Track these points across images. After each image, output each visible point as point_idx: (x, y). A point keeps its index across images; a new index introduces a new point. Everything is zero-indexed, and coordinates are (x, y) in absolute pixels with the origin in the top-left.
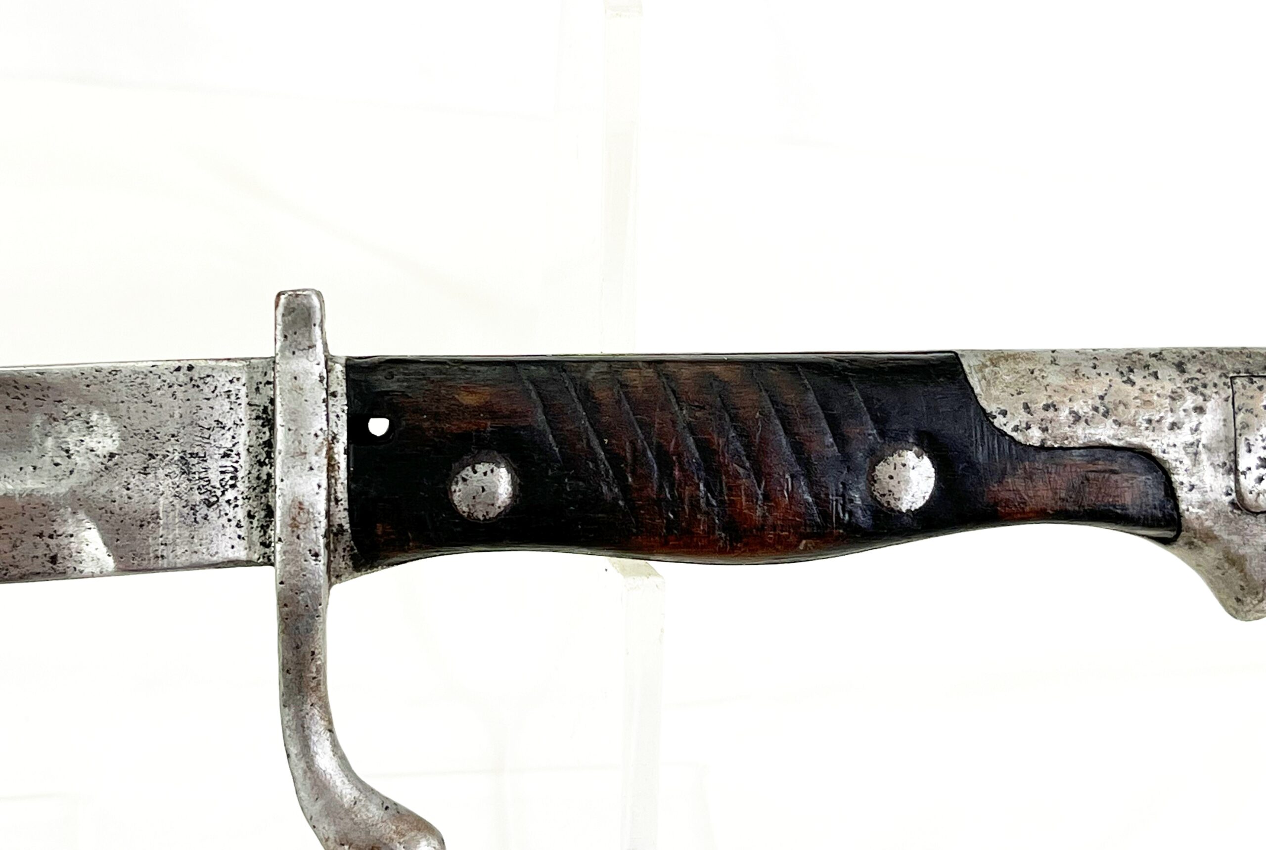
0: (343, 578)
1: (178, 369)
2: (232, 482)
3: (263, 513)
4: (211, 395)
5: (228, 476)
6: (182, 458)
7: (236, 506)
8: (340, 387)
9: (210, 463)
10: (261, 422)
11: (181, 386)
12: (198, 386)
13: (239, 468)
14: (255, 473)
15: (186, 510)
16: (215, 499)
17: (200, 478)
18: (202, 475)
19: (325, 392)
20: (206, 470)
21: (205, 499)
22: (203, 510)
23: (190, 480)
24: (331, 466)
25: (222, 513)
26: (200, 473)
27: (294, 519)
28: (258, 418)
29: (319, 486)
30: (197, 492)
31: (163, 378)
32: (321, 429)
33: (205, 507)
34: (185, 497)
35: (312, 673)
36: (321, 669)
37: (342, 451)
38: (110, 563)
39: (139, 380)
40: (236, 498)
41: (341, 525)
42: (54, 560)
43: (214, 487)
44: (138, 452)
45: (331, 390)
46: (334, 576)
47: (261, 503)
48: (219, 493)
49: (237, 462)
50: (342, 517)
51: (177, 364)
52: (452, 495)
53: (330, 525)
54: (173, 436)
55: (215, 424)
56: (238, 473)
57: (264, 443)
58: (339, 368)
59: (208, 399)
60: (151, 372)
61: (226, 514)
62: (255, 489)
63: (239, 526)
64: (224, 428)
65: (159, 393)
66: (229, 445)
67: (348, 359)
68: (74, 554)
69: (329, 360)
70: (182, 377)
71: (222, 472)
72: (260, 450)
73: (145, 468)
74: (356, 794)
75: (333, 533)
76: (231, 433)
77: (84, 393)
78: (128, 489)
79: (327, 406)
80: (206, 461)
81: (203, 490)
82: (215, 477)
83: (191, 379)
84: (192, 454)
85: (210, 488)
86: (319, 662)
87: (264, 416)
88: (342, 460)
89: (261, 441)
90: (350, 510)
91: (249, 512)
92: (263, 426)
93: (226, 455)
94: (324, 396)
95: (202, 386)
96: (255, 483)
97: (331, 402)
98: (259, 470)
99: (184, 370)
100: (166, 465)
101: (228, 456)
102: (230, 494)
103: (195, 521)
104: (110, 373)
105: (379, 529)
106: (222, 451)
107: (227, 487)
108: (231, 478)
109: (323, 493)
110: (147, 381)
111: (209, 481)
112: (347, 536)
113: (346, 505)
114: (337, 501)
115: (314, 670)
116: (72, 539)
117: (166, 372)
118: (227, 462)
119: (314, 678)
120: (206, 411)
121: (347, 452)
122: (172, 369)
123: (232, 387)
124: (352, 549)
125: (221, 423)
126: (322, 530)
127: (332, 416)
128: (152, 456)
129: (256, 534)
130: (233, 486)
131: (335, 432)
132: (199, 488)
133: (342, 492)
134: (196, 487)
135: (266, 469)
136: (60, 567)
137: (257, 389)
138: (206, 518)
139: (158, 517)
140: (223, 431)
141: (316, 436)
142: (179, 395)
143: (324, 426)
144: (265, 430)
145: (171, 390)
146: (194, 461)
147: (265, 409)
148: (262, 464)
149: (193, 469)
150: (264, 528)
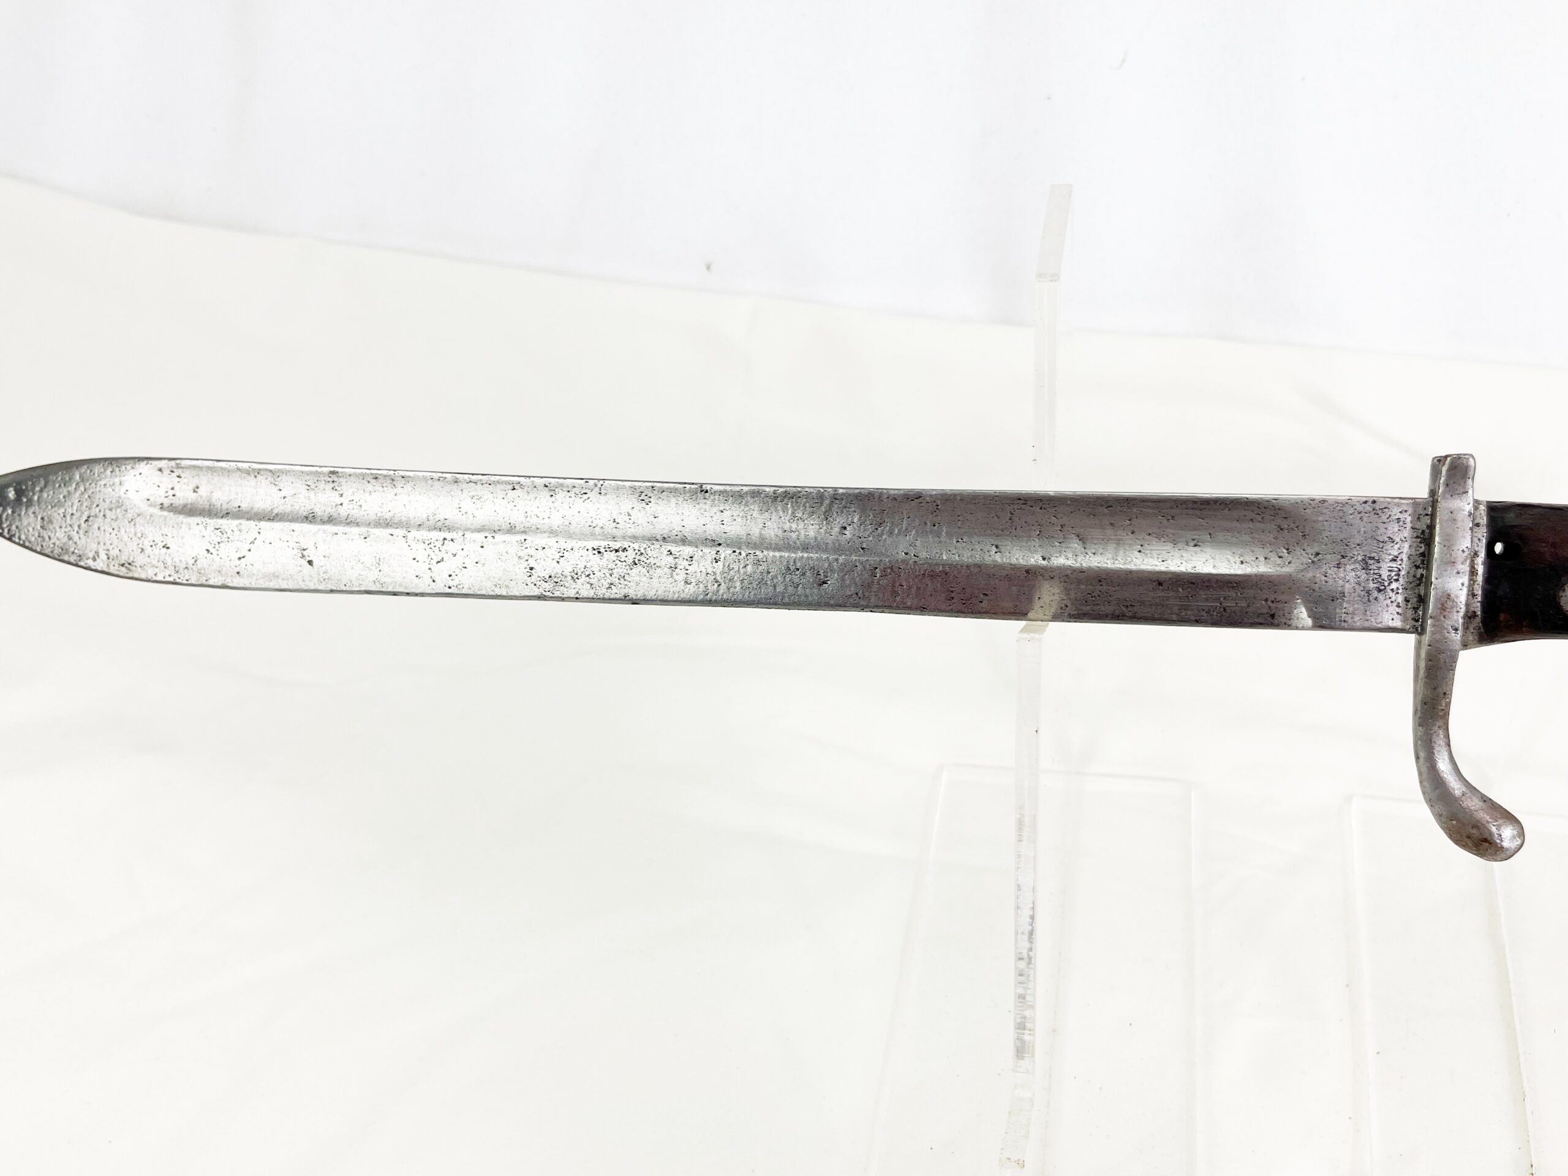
0: (1468, 647)
1: (1366, 502)
2: (1396, 578)
3: (1415, 599)
4: (1386, 521)
5: (1393, 574)
6: (1364, 560)
7: (1398, 593)
8: (1484, 521)
9: (1382, 564)
10: (1419, 540)
11: (1366, 513)
12: (1378, 514)
13: (1401, 569)
14: (1412, 572)
15: (1363, 593)
16: (1383, 588)
17: (1374, 574)
18: (1376, 571)
19: (1471, 523)
20: (1379, 568)
21: (1377, 587)
22: (1375, 594)
23: (1367, 574)
24: (1473, 572)
25: (1388, 597)
26: (1374, 570)
27: (1442, 605)
28: (1417, 537)
29: (1463, 585)
30: (1371, 582)
31: (1355, 507)
32: (1467, 547)
33: (1376, 592)
34: (1363, 584)
35: (1442, 706)
36: (1448, 704)
37: (1480, 563)
38: (1309, 622)
39: (1338, 508)
40: (1398, 588)
41: (1475, 612)
42: (1273, 616)
43: (1384, 580)
44: (1334, 553)
45: (1476, 522)
46: (1465, 646)
47: (1415, 593)
48: (1386, 584)
49: (1400, 565)
50: (1477, 607)
51: (1365, 499)
52: (1559, 599)
53: (1467, 612)
54: (1358, 545)
55: (1387, 539)
56: (1400, 572)
57: (1421, 554)
58: (1482, 508)
59: (1384, 523)
60: (1347, 503)
61: (1390, 598)
62: (1411, 583)
63: (1398, 606)
64: (1393, 542)
65: (1351, 517)
66: (1396, 553)
67: (1488, 502)
68: (1286, 614)
69: (1477, 503)
70: (1368, 508)
71: (1390, 571)
72: (1417, 558)
73: (1338, 564)
74: (1464, 789)
75: (1470, 616)
76: (1398, 546)
77: (1303, 514)
78: (1326, 576)
79: (1472, 532)
80: (1379, 562)
81: (1375, 582)
82: (1385, 574)
83: (1374, 509)
84: (1370, 558)
85: (1380, 580)
86: (1448, 700)
87: (1422, 536)
88: (1480, 569)
89: (1418, 553)
90: (1482, 603)
91: (1406, 598)
92: (1421, 542)
93: (1394, 560)
94: (1471, 525)
95: (1381, 514)
96: (1411, 579)
97: (1475, 530)
98: (1415, 571)
99: (1370, 503)
100: (1352, 563)
101: (1395, 560)
102: (1394, 585)
103: (1369, 601)
104: (1320, 502)
105: (1502, 617)
106: (1391, 557)
107: (1392, 580)
108: (1396, 575)
109: (1465, 590)
110: (1344, 509)
111: (1380, 575)
112: (1478, 620)
113: (1479, 599)
114: (1474, 595)
115: (1444, 705)
116: (1286, 605)
117: (1357, 503)
118: (1394, 565)
119: (1443, 710)
120: (1382, 530)
121: (1484, 563)
122: (1361, 502)
123: (1400, 516)
124: (1479, 629)
125: (1392, 539)
126: (1462, 614)
127: (1476, 540)
128: (1343, 557)
129: (1410, 613)
130: (1397, 580)
131: (1477, 549)
132: (1373, 580)
133: (1479, 592)
134: (1371, 579)
135: (1420, 571)
136: (1276, 622)
137: (1419, 518)
138: (1376, 599)
139: (1344, 596)
140: (1392, 544)
141: (1463, 551)
142: (1365, 519)
143: (1469, 545)
144: (1422, 545)
145: (1360, 515)
146: (1371, 562)
147: (1423, 532)
148: (1417, 567)
149: (1371, 567)
150: (1416, 609)
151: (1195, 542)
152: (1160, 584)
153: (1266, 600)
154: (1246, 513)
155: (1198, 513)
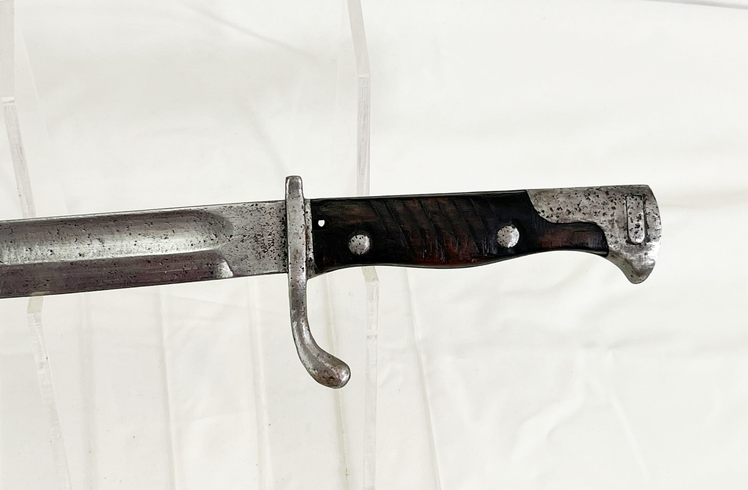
0: (312, 277)
1: (252, 205)
2: (272, 244)
3: (283, 255)
4: (264, 214)
6: (255, 236)
7: (274, 252)
8: (309, 210)
9: (264, 238)
10: (281, 223)
11: (253, 211)
12: (259, 211)
13: (274, 239)
15: (257, 254)
16: (267, 250)
17: (262, 243)
18: (262, 242)
19: (304, 212)
20: (263, 240)
21: (264, 250)
23: (258, 244)
24: (307, 237)
25: (270, 255)
26: (261, 241)
27: (295, 256)
28: (280, 221)
29: (303, 244)
30: (260, 248)
31: (248, 208)
32: (303, 225)
33: (263, 253)
34: (256, 250)
35: (302, 309)
36: (305, 308)
37: (310, 232)
38: (231, 274)
39: (239, 210)
40: (274, 250)
41: (311, 258)
42: (212, 273)
43: (266, 246)
44: (240, 234)
45: (306, 211)
46: (308, 276)
47: (283, 251)
48: (268, 248)
49: (274, 237)
50: (311, 255)
51: (252, 204)
52: (349, 246)
53: (307, 258)
54: (252, 229)
55: (266, 224)
56: (274, 241)
57: (283, 230)
58: (308, 203)
59: (263, 215)
60: (243, 207)
61: (271, 255)
62: (280, 246)
63: (275, 259)
64: (269, 225)
65: (246, 214)
66: (271, 231)
67: (311, 200)
68: (219, 271)
69: (305, 200)
70: (254, 208)
71: (269, 241)
72: (281, 233)
73: (242, 240)
74: (319, 352)
75: (308, 261)
76: (272, 227)
77: (220, 215)
78: (237, 247)
79: (305, 216)
80: (263, 237)
81: (262, 247)
82: (266, 243)
83: (257, 209)
84: (258, 235)
85: (265, 246)
86: (305, 306)
87: (283, 221)
88: (311, 235)
89: (282, 230)
90: (314, 252)
91: (279, 254)
92: (282, 224)
93: (270, 235)
94: (304, 213)
95: (261, 211)
96: (280, 244)
97: (306, 215)
98: (281, 240)
99: (255, 206)
100: (250, 239)
101: (271, 235)
102: (272, 248)
103: (260, 258)
104: (229, 207)
105: (324, 259)
106: (269, 233)
107: (271, 246)
108: (272, 243)
109: (305, 247)
110: (242, 210)
111: (264, 244)
112: (313, 262)
113: (312, 250)
114: (309, 249)
115: (303, 309)
116: (218, 265)
117: (248, 206)
118: (270, 237)
119: (303, 312)
120: (262, 220)
121: (312, 232)
122: (250, 206)
123: (271, 211)
124: (315, 266)
125: (268, 223)
126: (305, 260)
127: (307, 220)
128: (244, 236)
129: (281, 262)
130: (273, 245)
131: (308, 225)
132: (261, 247)
133: (311, 246)
134: (260, 246)
135: (283, 239)
136: (214, 275)
137: (280, 211)
138: (264, 257)
139: (248, 257)
140: (269, 226)
141: (301, 227)
142: (253, 214)
143: (304, 224)
144: (283, 225)
145: (251, 213)
146: (259, 237)
147: (283, 218)
148: (282, 237)
149: (259, 240)
150: (284, 260)
151: (165, 236)
152: (149, 262)
153: (208, 264)
154: (191, 217)
155: (164, 219)
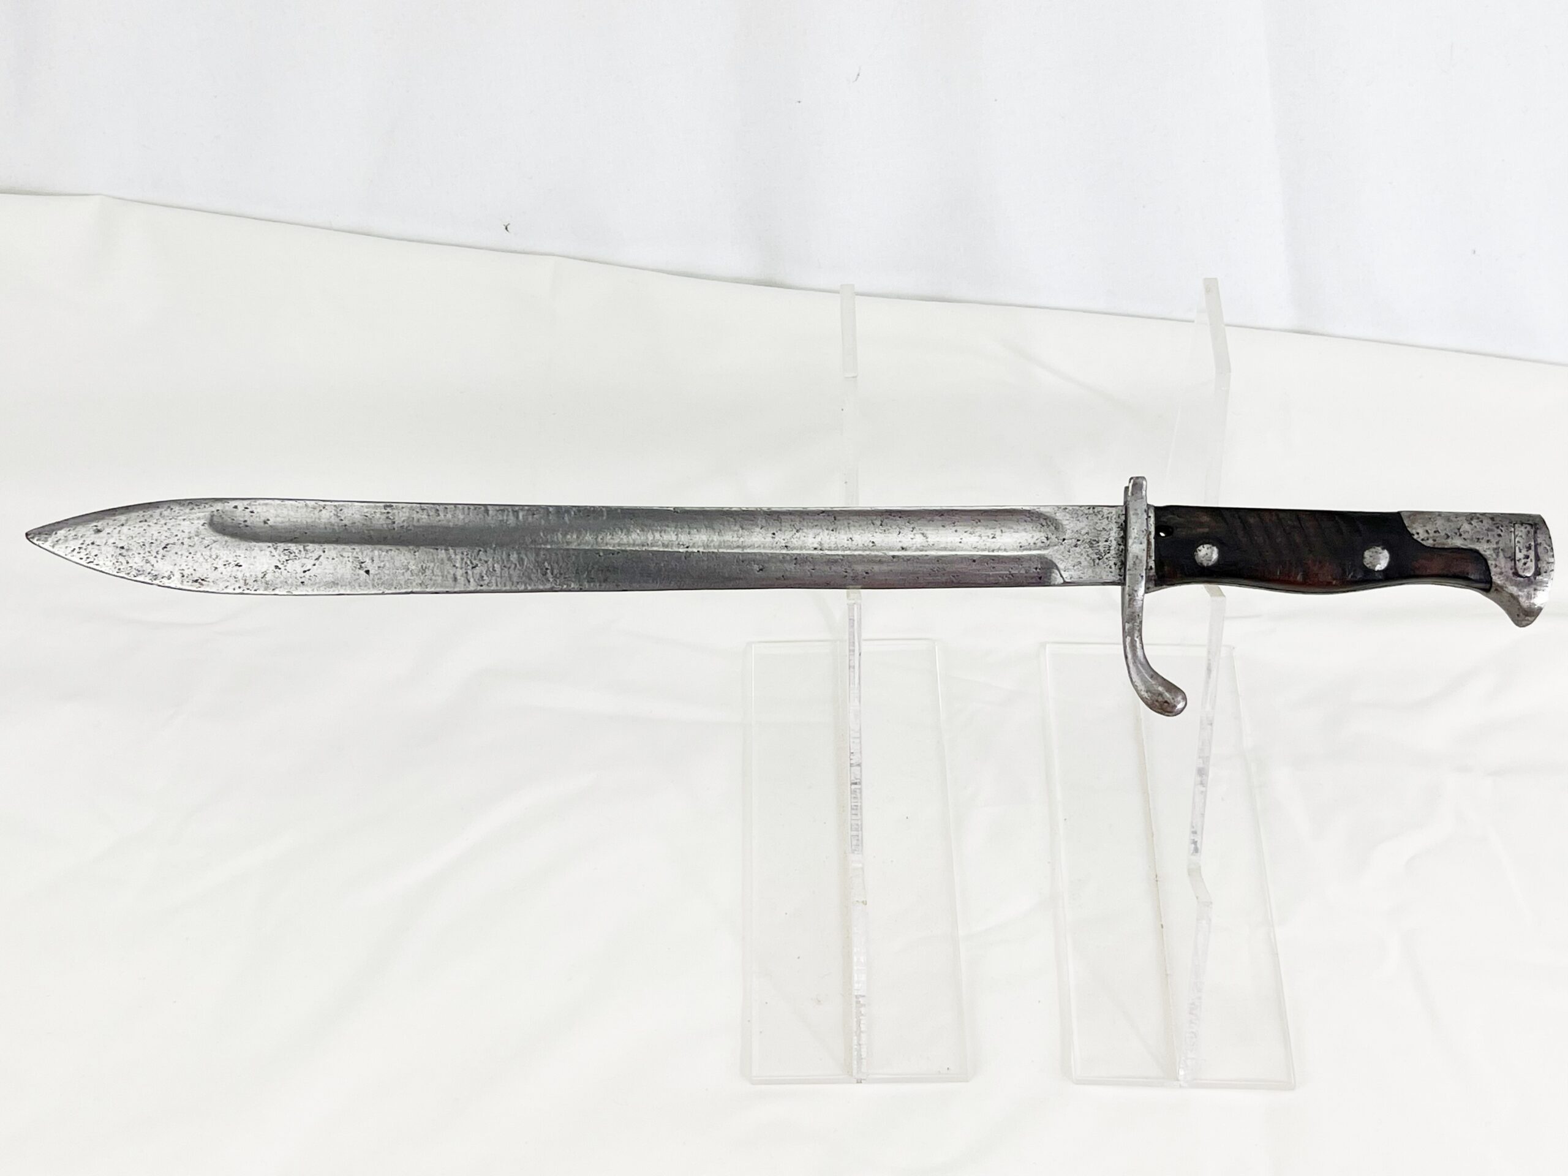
0: (1151, 591)
1: (1089, 509)
2: (1108, 551)
3: (1119, 563)
4: (1101, 518)
5: (1106, 549)
6: (1090, 542)
7: (1110, 560)
8: (1152, 516)
9: (1100, 544)
11: (1090, 515)
12: (1097, 515)
13: (1111, 546)
14: (1117, 548)
15: (1091, 561)
16: (1102, 557)
17: (1097, 550)
19: (1147, 518)
20: (1099, 546)
21: (1098, 558)
22: (1097, 561)
23: (1092, 550)
24: (1149, 543)
25: (1104, 563)
26: (1096, 547)
27: (1134, 565)
28: (1118, 527)
29: (1144, 551)
30: (1095, 555)
31: (1084, 512)
34: (1090, 556)
36: (1141, 622)
37: (1152, 538)
38: (1062, 580)
39: (1075, 512)
40: (1110, 557)
41: (1151, 567)
42: (1041, 578)
43: (1102, 553)
44: (1073, 539)
45: (1149, 517)
46: (1147, 591)
47: (1119, 560)
48: (1103, 555)
49: (1111, 544)
50: (1152, 564)
51: (1088, 507)
52: (1194, 557)
53: (1147, 566)
54: (1087, 533)
55: (1102, 529)
56: (1112, 548)
57: (1122, 536)
58: (1152, 509)
59: (1101, 520)
60: (1079, 509)
61: (1106, 563)
62: (1117, 554)
63: (1111, 569)
64: (1106, 531)
65: (1082, 517)
66: (1107, 537)
67: (1156, 507)
68: (1048, 578)
69: (1148, 506)
70: (1091, 511)
71: (1105, 547)
72: (1119, 539)
73: (1076, 545)
75: (1148, 569)
76: (1109, 533)
77: (1055, 516)
78: (1070, 552)
81: (1097, 554)
82: (1102, 550)
83: (1094, 513)
84: (1095, 540)
85: (1100, 553)
86: (1140, 620)
87: (1122, 527)
88: (1153, 541)
89: (1120, 536)
90: (1155, 561)
91: (1115, 563)
92: (1121, 530)
93: (1106, 541)
94: (1146, 521)
96: (1117, 552)
97: (1149, 520)
98: (1119, 547)
99: (1092, 509)
100: (1084, 544)
101: (1108, 541)
102: (1108, 556)
103: (1094, 565)
104: (1064, 509)
105: (1165, 572)
106: (1105, 539)
107: (1107, 553)
109: (1146, 554)
110: (1078, 512)
111: (1100, 551)
112: (1154, 574)
113: (1153, 558)
114: (1150, 557)
115: (1137, 622)
116: (1048, 572)
117: (1085, 509)
118: (1107, 543)
119: (1138, 625)
120: (1099, 524)
121: (1154, 538)
122: (1087, 509)
123: (1109, 516)
124: (1155, 579)
125: (1105, 529)
126: (1145, 567)
127: (1149, 525)
128: (1078, 540)
129: (1117, 573)
130: (1109, 553)
131: (1150, 531)
133: (1153, 554)
134: (1095, 553)
135: (1122, 546)
136: (1042, 583)
137: (1120, 517)
138: (1098, 564)
139: (1080, 563)
141: (1143, 532)
142: (1090, 518)
143: (1146, 528)
144: (1122, 532)
145: (1087, 516)
146: (1094, 543)
147: (1122, 525)
148: (1120, 545)
149: (1094, 546)
150: (1120, 569)
151: (993, 536)
152: (974, 561)
153: (1036, 569)
154: (1022, 517)
155: (994, 518)
